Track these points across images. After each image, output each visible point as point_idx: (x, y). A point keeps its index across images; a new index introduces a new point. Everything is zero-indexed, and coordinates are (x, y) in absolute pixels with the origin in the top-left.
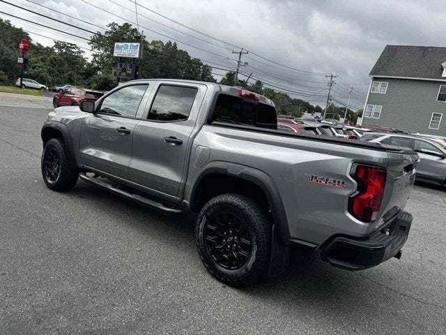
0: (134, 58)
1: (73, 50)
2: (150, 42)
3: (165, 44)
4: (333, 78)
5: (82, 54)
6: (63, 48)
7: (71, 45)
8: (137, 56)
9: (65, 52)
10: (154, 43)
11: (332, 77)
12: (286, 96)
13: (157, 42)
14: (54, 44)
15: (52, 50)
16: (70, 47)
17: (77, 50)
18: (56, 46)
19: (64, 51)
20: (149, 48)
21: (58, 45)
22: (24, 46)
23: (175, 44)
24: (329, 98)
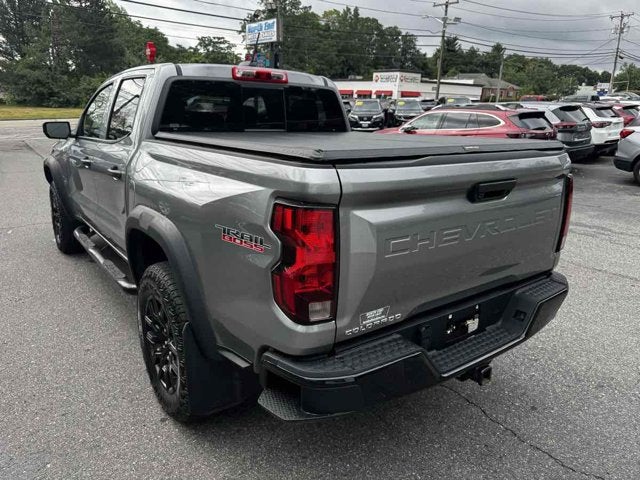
0: (272, 43)
1: (222, 46)
2: (321, 14)
3: (342, 12)
4: (625, 18)
5: (233, 49)
6: (209, 45)
7: (219, 38)
8: (274, 39)
9: (213, 51)
10: (326, 14)
11: (622, 17)
12: (547, 62)
13: (331, 13)
14: (198, 41)
15: (196, 50)
16: (217, 43)
17: (227, 45)
18: (200, 44)
19: (211, 49)
20: (319, 24)
21: (203, 41)
22: (151, 52)
23: (356, 10)
24: (618, 55)
